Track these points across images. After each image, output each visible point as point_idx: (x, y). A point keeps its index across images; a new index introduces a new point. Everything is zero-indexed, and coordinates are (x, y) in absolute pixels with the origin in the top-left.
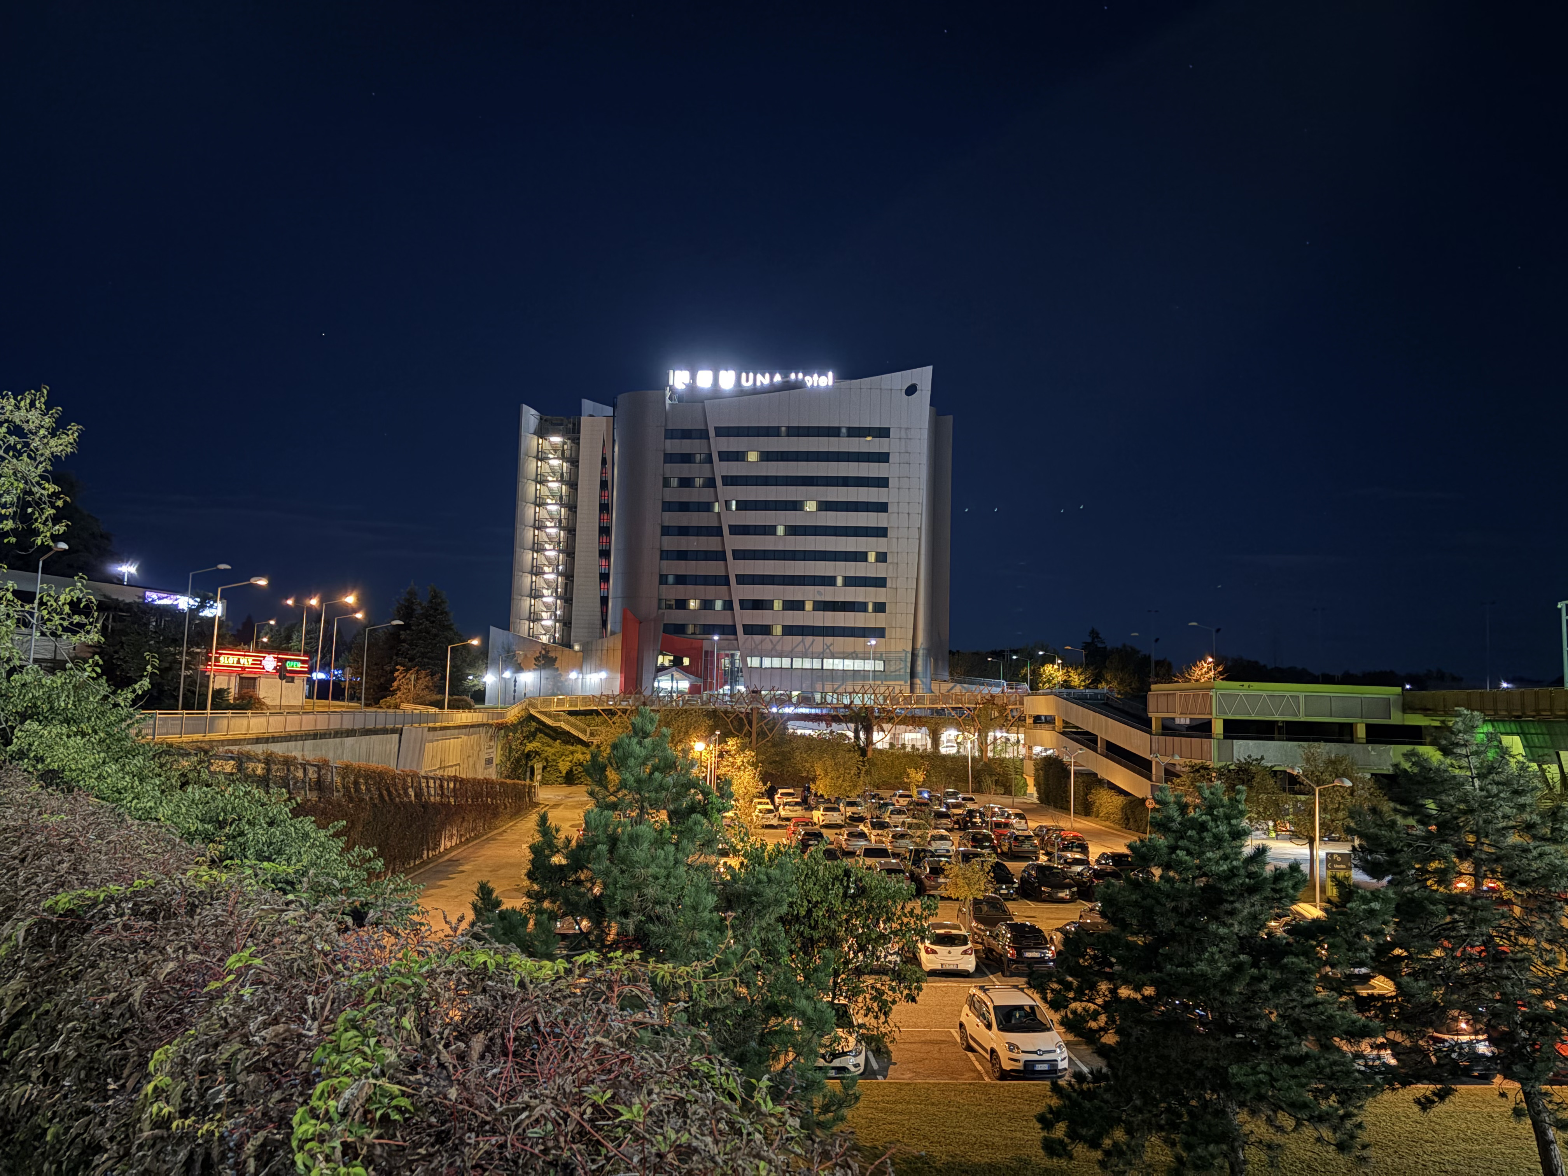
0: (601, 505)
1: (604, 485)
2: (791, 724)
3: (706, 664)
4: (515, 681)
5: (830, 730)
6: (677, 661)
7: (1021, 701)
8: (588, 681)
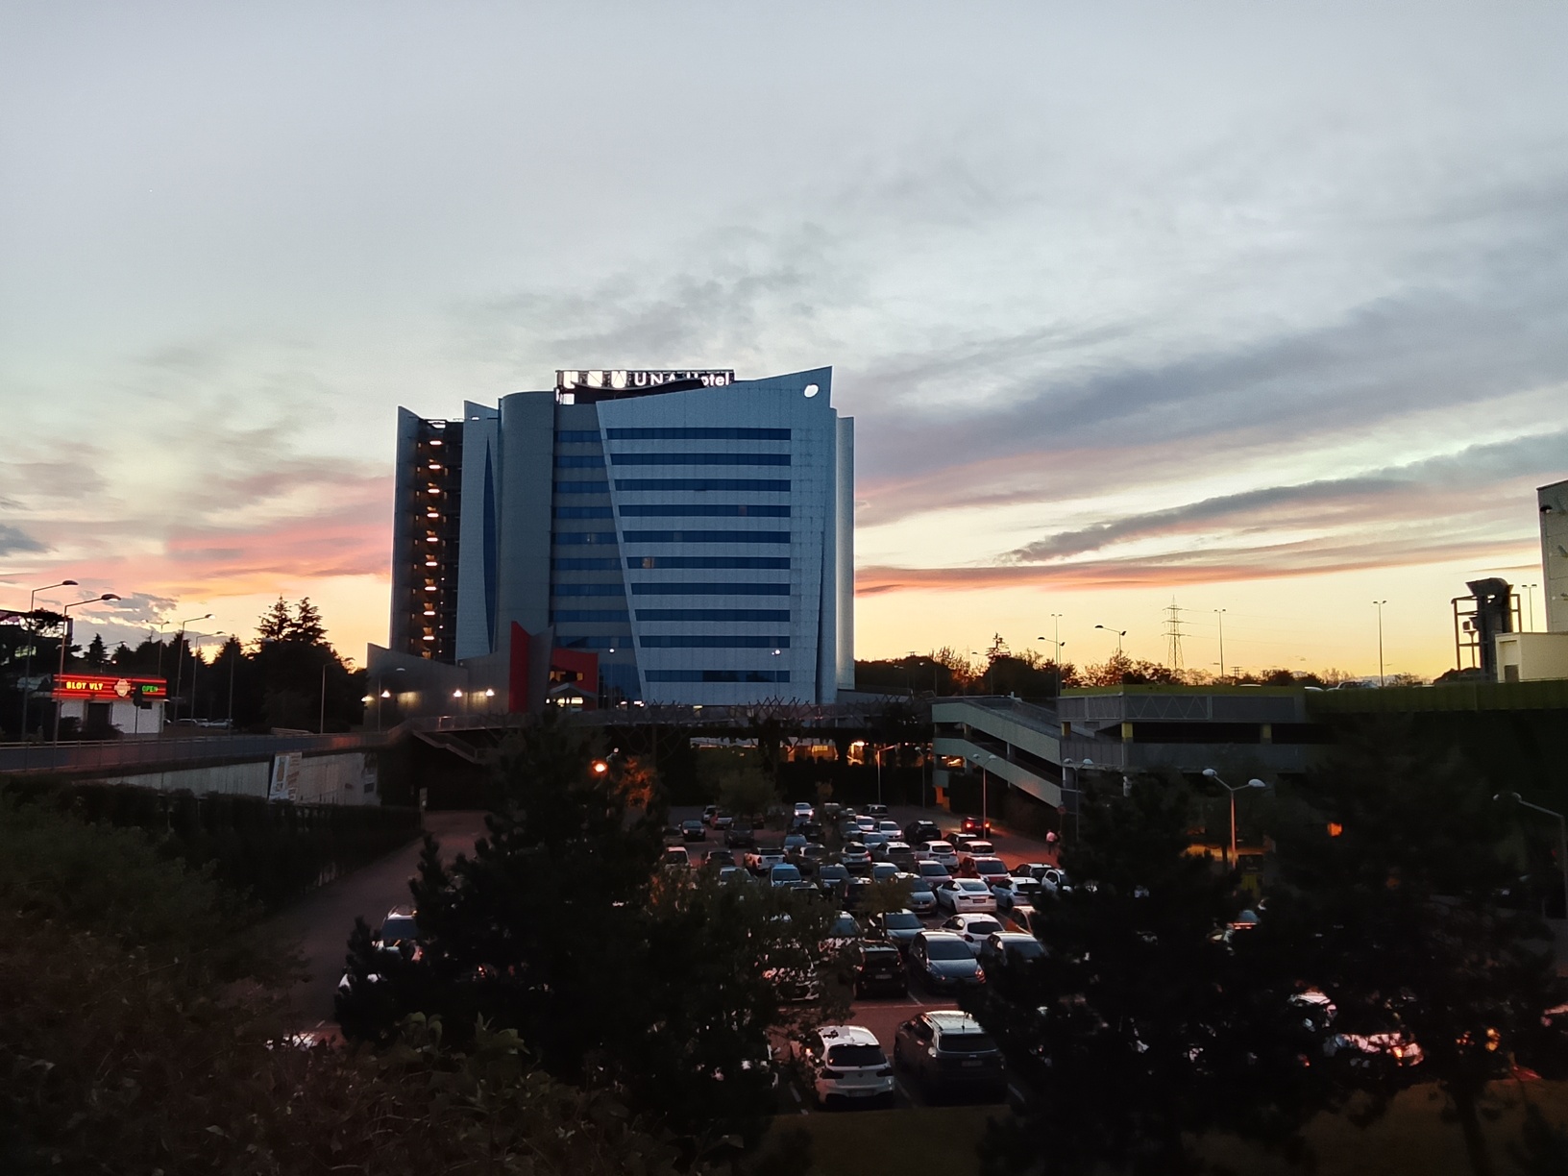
1: (489, 491)
2: (693, 740)
3: (601, 678)
4: (396, 701)
5: (734, 744)
6: (570, 677)
7: (930, 709)
8: (475, 699)
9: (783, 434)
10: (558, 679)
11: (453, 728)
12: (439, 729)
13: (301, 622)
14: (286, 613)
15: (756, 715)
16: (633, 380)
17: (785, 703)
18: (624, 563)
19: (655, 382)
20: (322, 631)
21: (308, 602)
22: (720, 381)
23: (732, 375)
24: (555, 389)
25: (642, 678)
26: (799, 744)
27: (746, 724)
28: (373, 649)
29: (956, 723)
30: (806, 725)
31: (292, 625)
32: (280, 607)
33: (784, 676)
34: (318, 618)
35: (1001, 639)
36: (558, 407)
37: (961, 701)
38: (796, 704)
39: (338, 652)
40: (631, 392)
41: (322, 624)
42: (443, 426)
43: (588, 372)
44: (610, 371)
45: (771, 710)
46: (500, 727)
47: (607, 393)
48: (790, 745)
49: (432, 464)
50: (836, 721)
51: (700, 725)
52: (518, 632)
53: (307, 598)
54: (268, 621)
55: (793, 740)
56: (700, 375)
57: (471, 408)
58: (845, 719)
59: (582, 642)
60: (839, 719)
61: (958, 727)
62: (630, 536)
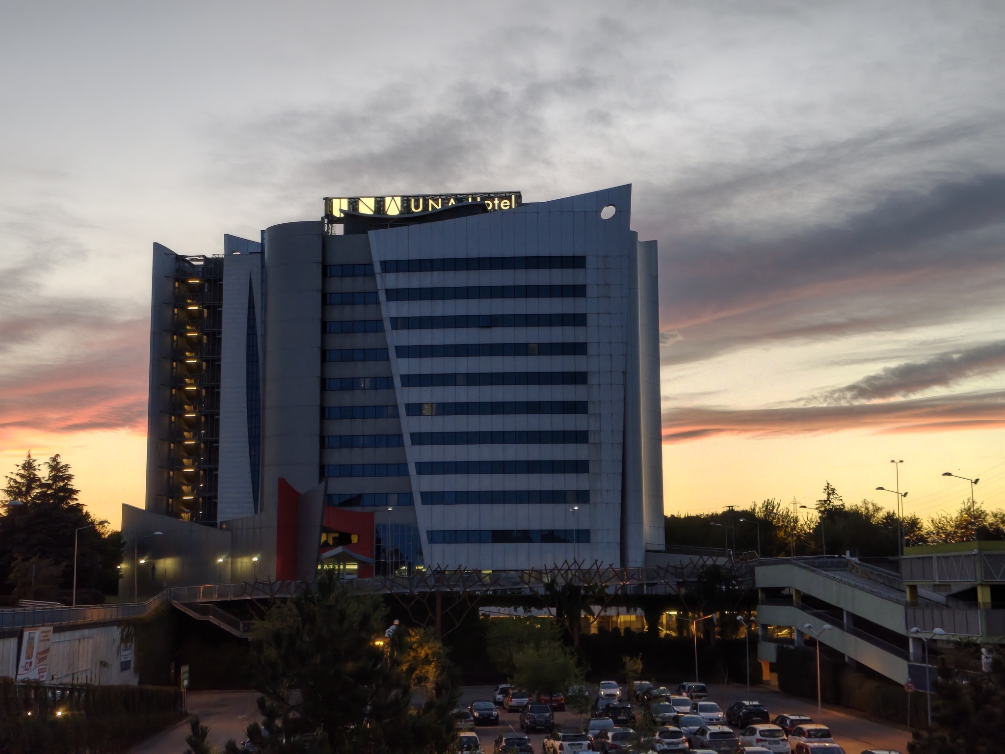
2: (482, 610)
3: (378, 540)
4: (154, 568)
5: (529, 614)
6: (343, 539)
7: (752, 572)
8: (239, 565)
9: (577, 262)
10: (331, 542)
11: (216, 598)
12: (201, 599)
13: (50, 482)
14: (35, 472)
15: (553, 581)
16: (409, 206)
17: (586, 566)
18: (402, 411)
19: (433, 206)
20: (76, 492)
21: (59, 460)
22: (505, 205)
23: (518, 195)
24: (323, 218)
25: (424, 538)
26: (602, 614)
27: (542, 591)
28: (128, 510)
29: (783, 588)
30: (610, 591)
31: (42, 485)
32: (29, 466)
33: (583, 536)
34: (70, 478)
35: (833, 490)
36: (326, 240)
37: (789, 562)
38: (598, 568)
39: (91, 514)
40: (406, 219)
41: (75, 484)
42: (202, 263)
43: (359, 198)
44: (384, 197)
45: (570, 576)
46: (268, 597)
47: (380, 219)
48: (593, 615)
49: (191, 305)
50: (645, 587)
51: (490, 593)
52: (285, 489)
53: (57, 455)
54: (15, 481)
55: (596, 609)
56: (483, 199)
57: (231, 241)
58: (654, 585)
59: (356, 500)
60: (648, 585)
61: (786, 592)
62: (409, 380)
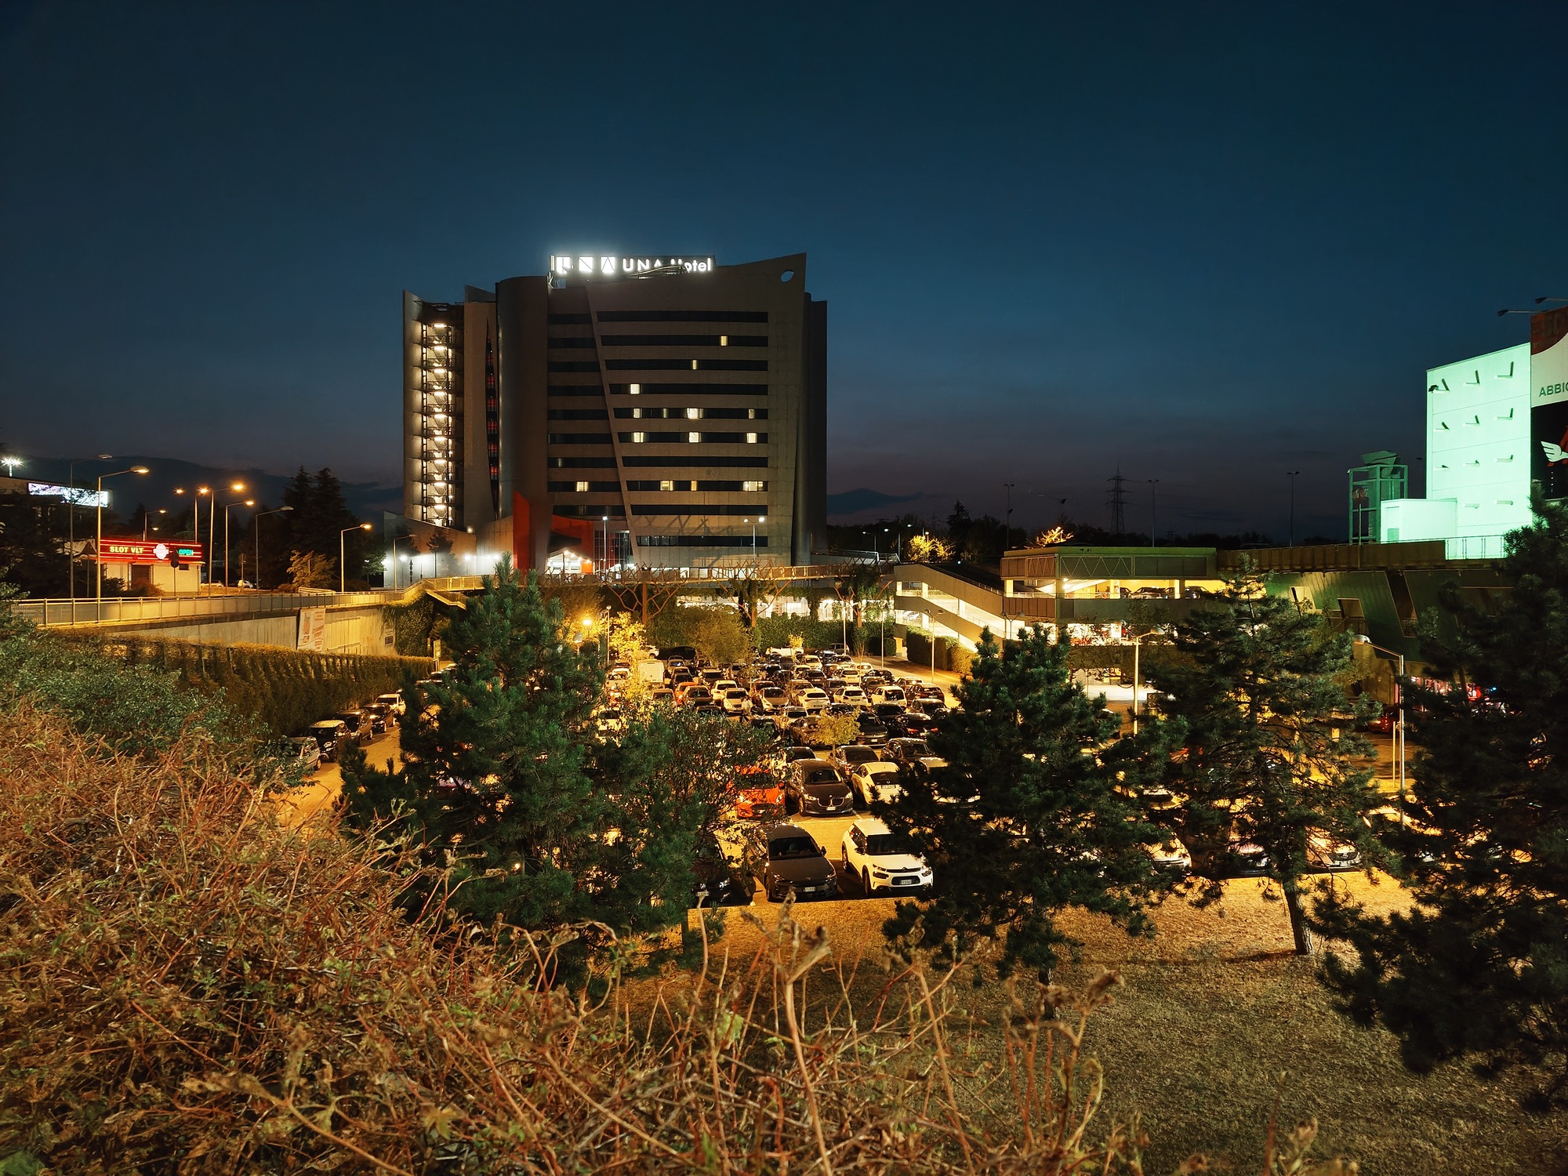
0: (487, 390)
1: (490, 370)
2: (679, 599)
3: (597, 543)
4: (411, 563)
5: (716, 602)
8: (483, 562)
9: (762, 317)
11: (462, 588)
12: (450, 589)
14: (307, 484)
18: (615, 438)
20: (343, 500)
25: (634, 542)
26: (775, 602)
30: (781, 584)
31: (314, 494)
32: (302, 478)
33: (762, 541)
34: (337, 488)
35: (961, 508)
42: (446, 310)
48: (767, 603)
51: (686, 587)
54: (291, 492)
55: (770, 598)
57: (470, 292)
